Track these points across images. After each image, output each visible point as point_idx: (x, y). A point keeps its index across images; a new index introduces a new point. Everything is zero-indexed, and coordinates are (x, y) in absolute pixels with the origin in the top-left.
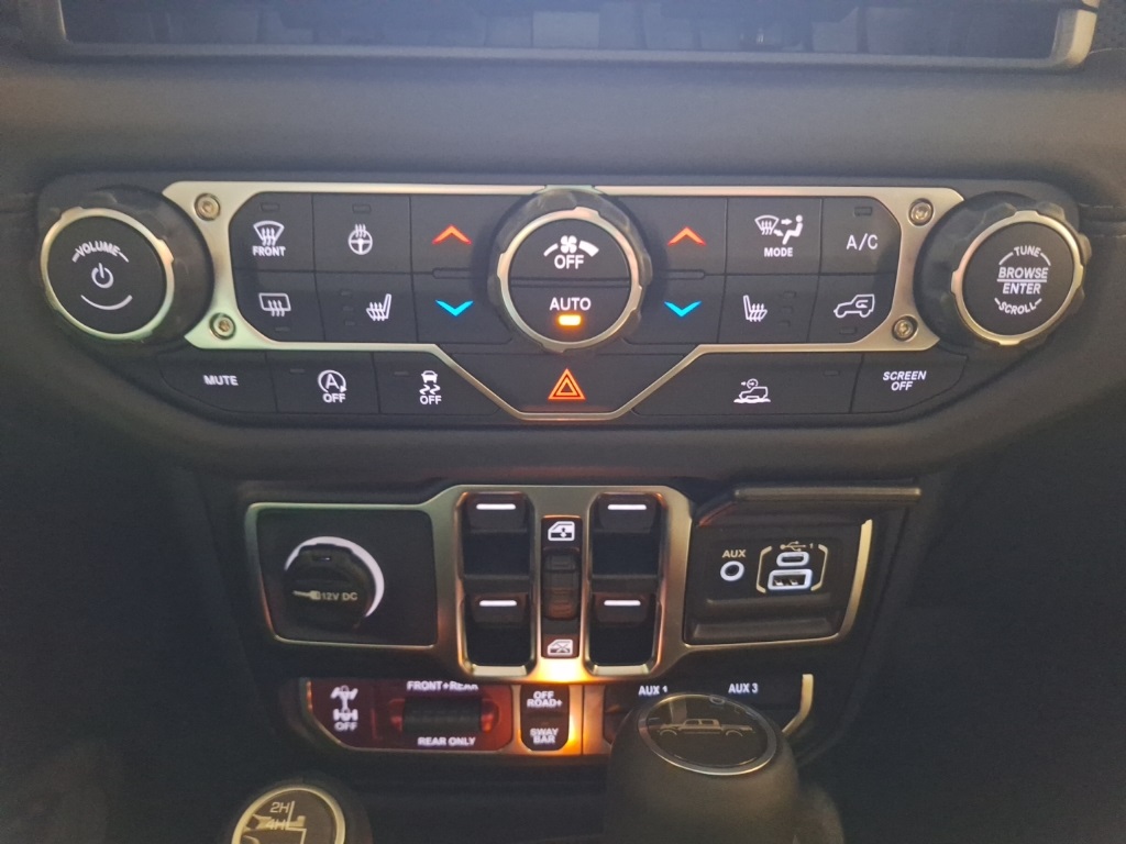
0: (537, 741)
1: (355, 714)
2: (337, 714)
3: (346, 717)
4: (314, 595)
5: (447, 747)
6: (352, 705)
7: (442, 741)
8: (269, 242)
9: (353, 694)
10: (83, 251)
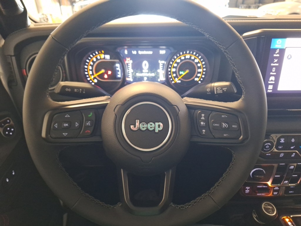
0: (274, 194)
1: (249, 191)
2: (246, 191)
3: (247, 191)
4: (257, 176)
5: (261, 195)
6: (249, 189)
7: (261, 194)
8: (282, 141)
9: (249, 188)
10: (266, 144)
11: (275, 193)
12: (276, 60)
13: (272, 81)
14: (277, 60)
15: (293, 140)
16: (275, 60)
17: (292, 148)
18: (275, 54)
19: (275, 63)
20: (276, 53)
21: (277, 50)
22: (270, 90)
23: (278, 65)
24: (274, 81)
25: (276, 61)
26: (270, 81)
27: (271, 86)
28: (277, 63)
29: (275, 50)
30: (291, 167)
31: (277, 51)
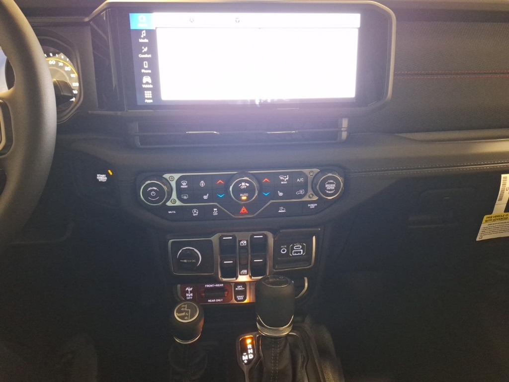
0: (238, 299)
1: (192, 295)
2: (187, 295)
3: (189, 295)
4: (185, 261)
5: (216, 302)
6: (191, 292)
7: (214, 301)
8: (184, 185)
9: (191, 289)
10: (149, 189)
11: (239, 297)
12: (145, 48)
13: (147, 83)
14: (147, 48)
15: (202, 184)
16: (143, 48)
17: (205, 197)
18: (141, 38)
19: (145, 53)
20: (142, 36)
21: (143, 32)
22: (148, 99)
23: (150, 56)
24: (151, 84)
25: (146, 50)
26: (145, 84)
27: (148, 92)
28: (148, 54)
29: (139, 32)
30: (242, 242)
31: (144, 34)
